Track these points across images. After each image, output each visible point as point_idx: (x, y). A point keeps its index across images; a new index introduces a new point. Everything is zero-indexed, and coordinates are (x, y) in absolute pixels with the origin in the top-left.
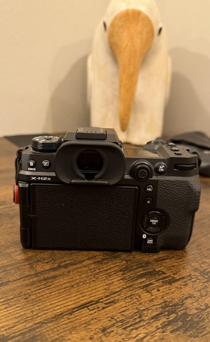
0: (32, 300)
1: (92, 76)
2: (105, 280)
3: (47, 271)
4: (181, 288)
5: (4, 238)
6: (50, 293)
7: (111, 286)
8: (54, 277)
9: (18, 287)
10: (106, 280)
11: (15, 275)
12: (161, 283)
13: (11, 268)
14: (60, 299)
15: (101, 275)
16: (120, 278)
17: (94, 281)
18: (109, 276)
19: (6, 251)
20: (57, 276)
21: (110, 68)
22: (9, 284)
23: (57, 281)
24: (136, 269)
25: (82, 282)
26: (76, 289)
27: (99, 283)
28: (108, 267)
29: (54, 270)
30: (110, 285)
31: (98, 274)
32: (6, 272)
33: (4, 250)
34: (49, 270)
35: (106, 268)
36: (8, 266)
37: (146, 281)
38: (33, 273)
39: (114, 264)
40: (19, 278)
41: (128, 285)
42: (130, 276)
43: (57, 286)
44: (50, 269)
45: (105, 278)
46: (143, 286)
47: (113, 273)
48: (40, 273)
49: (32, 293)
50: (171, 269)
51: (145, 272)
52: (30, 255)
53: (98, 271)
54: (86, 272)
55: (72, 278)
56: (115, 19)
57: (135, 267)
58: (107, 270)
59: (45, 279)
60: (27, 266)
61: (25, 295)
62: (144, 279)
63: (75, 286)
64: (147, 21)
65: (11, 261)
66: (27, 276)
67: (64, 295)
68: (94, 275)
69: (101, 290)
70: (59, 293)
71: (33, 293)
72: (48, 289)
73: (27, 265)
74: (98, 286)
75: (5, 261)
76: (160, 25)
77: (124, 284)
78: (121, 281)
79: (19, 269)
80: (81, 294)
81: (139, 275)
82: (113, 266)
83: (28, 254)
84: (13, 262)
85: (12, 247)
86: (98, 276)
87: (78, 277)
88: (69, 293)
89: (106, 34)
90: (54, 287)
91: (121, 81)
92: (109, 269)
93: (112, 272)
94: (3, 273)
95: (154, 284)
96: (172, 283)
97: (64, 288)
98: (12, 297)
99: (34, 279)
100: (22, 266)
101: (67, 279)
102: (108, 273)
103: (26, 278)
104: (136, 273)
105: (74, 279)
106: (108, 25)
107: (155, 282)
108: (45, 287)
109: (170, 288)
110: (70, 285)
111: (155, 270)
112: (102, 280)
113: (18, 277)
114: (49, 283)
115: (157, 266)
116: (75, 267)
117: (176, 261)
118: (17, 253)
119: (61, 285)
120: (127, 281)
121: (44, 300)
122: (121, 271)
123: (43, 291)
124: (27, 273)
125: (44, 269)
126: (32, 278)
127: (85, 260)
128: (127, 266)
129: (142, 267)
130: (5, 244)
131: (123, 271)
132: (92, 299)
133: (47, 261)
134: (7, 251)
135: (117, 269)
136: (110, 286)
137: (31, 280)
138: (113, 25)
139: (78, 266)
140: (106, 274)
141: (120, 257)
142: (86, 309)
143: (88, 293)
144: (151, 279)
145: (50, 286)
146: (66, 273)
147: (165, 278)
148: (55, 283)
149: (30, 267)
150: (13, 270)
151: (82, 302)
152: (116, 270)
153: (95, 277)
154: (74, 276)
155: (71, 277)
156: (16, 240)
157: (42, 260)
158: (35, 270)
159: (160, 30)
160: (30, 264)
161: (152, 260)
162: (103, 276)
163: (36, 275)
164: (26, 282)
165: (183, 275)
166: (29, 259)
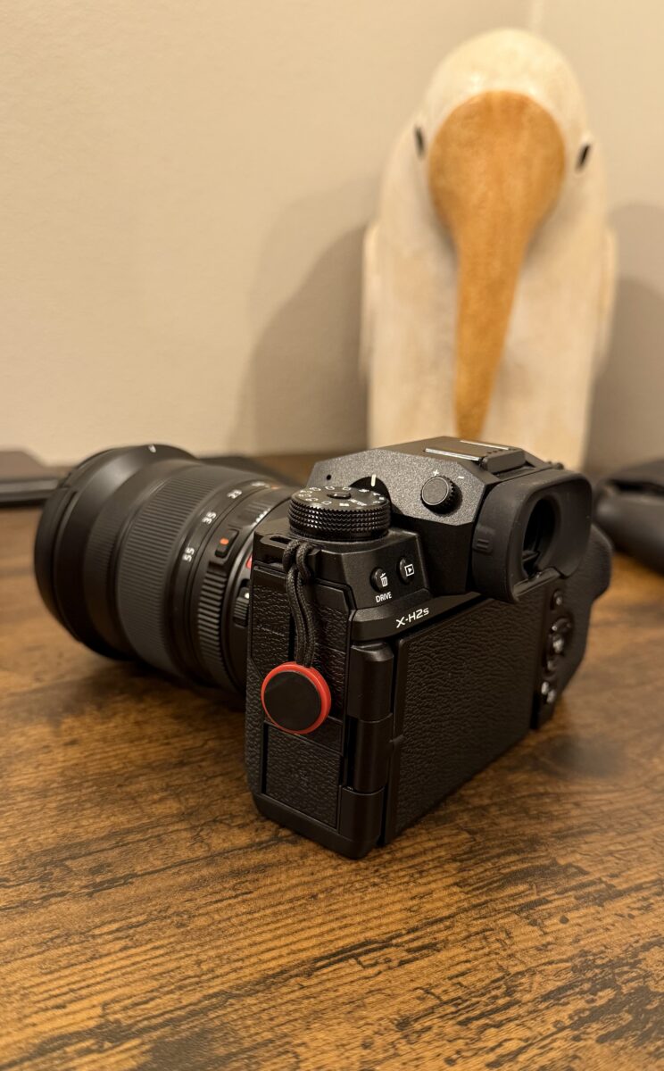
0: (200, 930)
1: (376, 286)
2: (408, 883)
3: (240, 849)
4: (631, 917)
5: (119, 752)
6: (250, 913)
7: (424, 900)
8: (262, 868)
9: (159, 891)
10: (412, 884)
11: (151, 859)
12: (573, 899)
13: (139, 837)
14: (279, 932)
15: (395, 868)
16: (451, 881)
17: (375, 885)
18: (421, 872)
19: (125, 789)
20: (271, 865)
21: (432, 265)
22: (132, 883)
23: (268, 881)
24: (498, 856)
25: (340, 886)
26: (323, 904)
27: (390, 892)
28: (416, 846)
29: (261, 849)
30: (421, 898)
31: (387, 865)
32: (125, 848)
33: (120, 786)
34: (246, 848)
35: (410, 851)
36: (129, 831)
37: (527, 893)
38: (200, 853)
39: (435, 839)
40: (162, 867)
41: (475, 901)
42: (482, 875)
43: (270, 893)
44: (250, 846)
45: (406, 879)
46: (520, 905)
47: (431, 866)
48: (220, 854)
49: (198, 909)
50: (602, 860)
51: (525, 866)
52: (192, 802)
55: (312, 874)
56: (451, 119)
57: (498, 851)
58: (412, 856)
59: (236, 873)
60: (184, 834)
61: (178, 914)
62: (521, 888)
63: (321, 896)
64: (546, 128)
65: (138, 819)
66: (183, 863)
67: (290, 921)
68: (376, 868)
69: (396, 911)
70: (274, 914)
71: (201, 912)
72: (244, 901)
73: (185, 830)
74: (388, 900)
75: (122, 819)
76: (586, 139)
77: (463, 897)
78: (455, 889)
79: (161, 841)
80: (337, 919)
81: (507, 874)
82: (432, 844)
83: (187, 799)
84: (145, 821)
85: (141, 778)
86: (388, 873)
87: (330, 872)
88: (304, 916)
89: (423, 166)
90: (262, 897)
91: (464, 303)
92: (421, 853)
93: (430, 861)
94: (117, 851)
95: (550, 902)
96: (606, 900)
97: (291, 901)
98: (141, 918)
99: (205, 872)
100: (172, 832)
101: (298, 876)
102: (417, 865)
103: (182, 867)
104: (499, 869)
105: (319, 876)
106: (429, 138)
107: (556, 897)
108: (234, 894)
109: (599, 916)
110: (306, 892)
111: (554, 863)
112: (400, 884)
113: (159, 862)
114: (247, 883)
115: (563, 852)
117: (619, 839)
118: (156, 797)
119: (279, 890)
120: (474, 890)
121: (232, 931)
122: (454, 860)
123: (230, 905)
124: (184, 854)
125: (232, 844)
126: (199, 869)
128: (472, 847)
129: (516, 852)
130: (123, 768)
131: (461, 861)
132: (369, 934)
133: (239, 821)
134: (128, 789)
135: (443, 853)
136: (423, 903)
137: (196, 875)
138: (444, 137)
140: (410, 867)
141: (451, 821)
142: (352, 961)
143: (358, 919)
144: (542, 887)
145: (251, 892)
146: (296, 858)
147: (583, 886)
148: (265, 886)
149: (192, 838)
150: (144, 843)
151: (341, 943)
152: (440, 857)
153: (378, 874)
154: (317, 868)
155: (310, 870)
156: (153, 759)
157: (226, 819)
158: (208, 845)
159: (585, 153)
160: (193, 828)
161: (549, 833)
162: (402, 873)
163: (210, 859)
164: (181, 879)
165: (639, 878)
166: (191, 814)
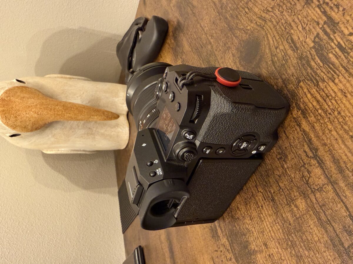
2: (336, 100)
3: (324, 172)
4: (344, 10)
7: (346, 92)
8: (336, 161)
10: (336, 98)
11: (337, 209)
12: (336, 35)
13: (322, 215)
15: (327, 107)
16: (331, 84)
17: (339, 113)
18: (328, 97)
20: (333, 157)
23: (344, 157)
24: (312, 69)
25: (342, 127)
27: (343, 106)
28: (311, 101)
29: (323, 163)
31: (325, 110)
35: (315, 103)
36: (319, 219)
37: (334, 53)
38: (330, 188)
39: (306, 95)
40: (342, 203)
41: (343, 71)
42: (326, 73)
44: (322, 168)
45: (333, 101)
46: (343, 53)
47: (323, 93)
48: (329, 180)
50: (309, 31)
51: (317, 58)
52: (296, 194)
53: (320, 111)
54: (322, 125)
55: (336, 139)
56: (8, 125)
57: (309, 70)
58: (318, 101)
59: (341, 171)
60: (318, 196)
62: (331, 55)
65: (310, 215)
66: (337, 194)
68: (328, 114)
73: (315, 196)
75: (311, 222)
77: (341, 77)
78: (337, 81)
79: (324, 205)
81: (322, 62)
82: (309, 95)
83: (295, 196)
84: (311, 212)
85: (284, 216)
86: (330, 109)
87: (334, 133)
89: (23, 134)
92: (316, 99)
93: (320, 94)
94: (334, 224)
95: (339, 43)
96: (334, 23)
99: (342, 184)
100: (317, 201)
101: (339, 145)
102: (324, 99)
103: (340, 194)
104: (321, 67)
105: (337, 136)
106: (14, 132)
107: (335, 41)
109: (345, 21)
111: (314, 47)
112: (337, 103)
113: (339, 205)
115: (306, 46)
116: (314, 139)
117: (295, 28)
118: (295, 209)
120: (335, 73)
122: (318, 85)
124: (331, 194)
125: (321, 175)
126: (340, 188)
127: (302, 130)
128: (308, 80)
129: (308, 62)
131: (318, 82)
133: (306, 173)
134: (291, 221)
135: (314, 90)
136: (348, 91)
137: (345, 188)
138: (14, 127)
139: (312, 136)
140: (325, 101)
141: (294, 91)
144: (330, 48)
146: (327, 147)
147: (326, 33)
148: (348, 158)
149: (320, 192)
152: (317, 91)
153: (332, 113)
154: (332, 138)
155: (334, 142)
157: (306, 179)
158: (323, 185)
159: (19, 81)
160: (313, 192)
161: (295, 54)
162: (330, 104)
163: (333, 183)
164: (349, 195)
165: (318, 14)
166: (304, 194)
